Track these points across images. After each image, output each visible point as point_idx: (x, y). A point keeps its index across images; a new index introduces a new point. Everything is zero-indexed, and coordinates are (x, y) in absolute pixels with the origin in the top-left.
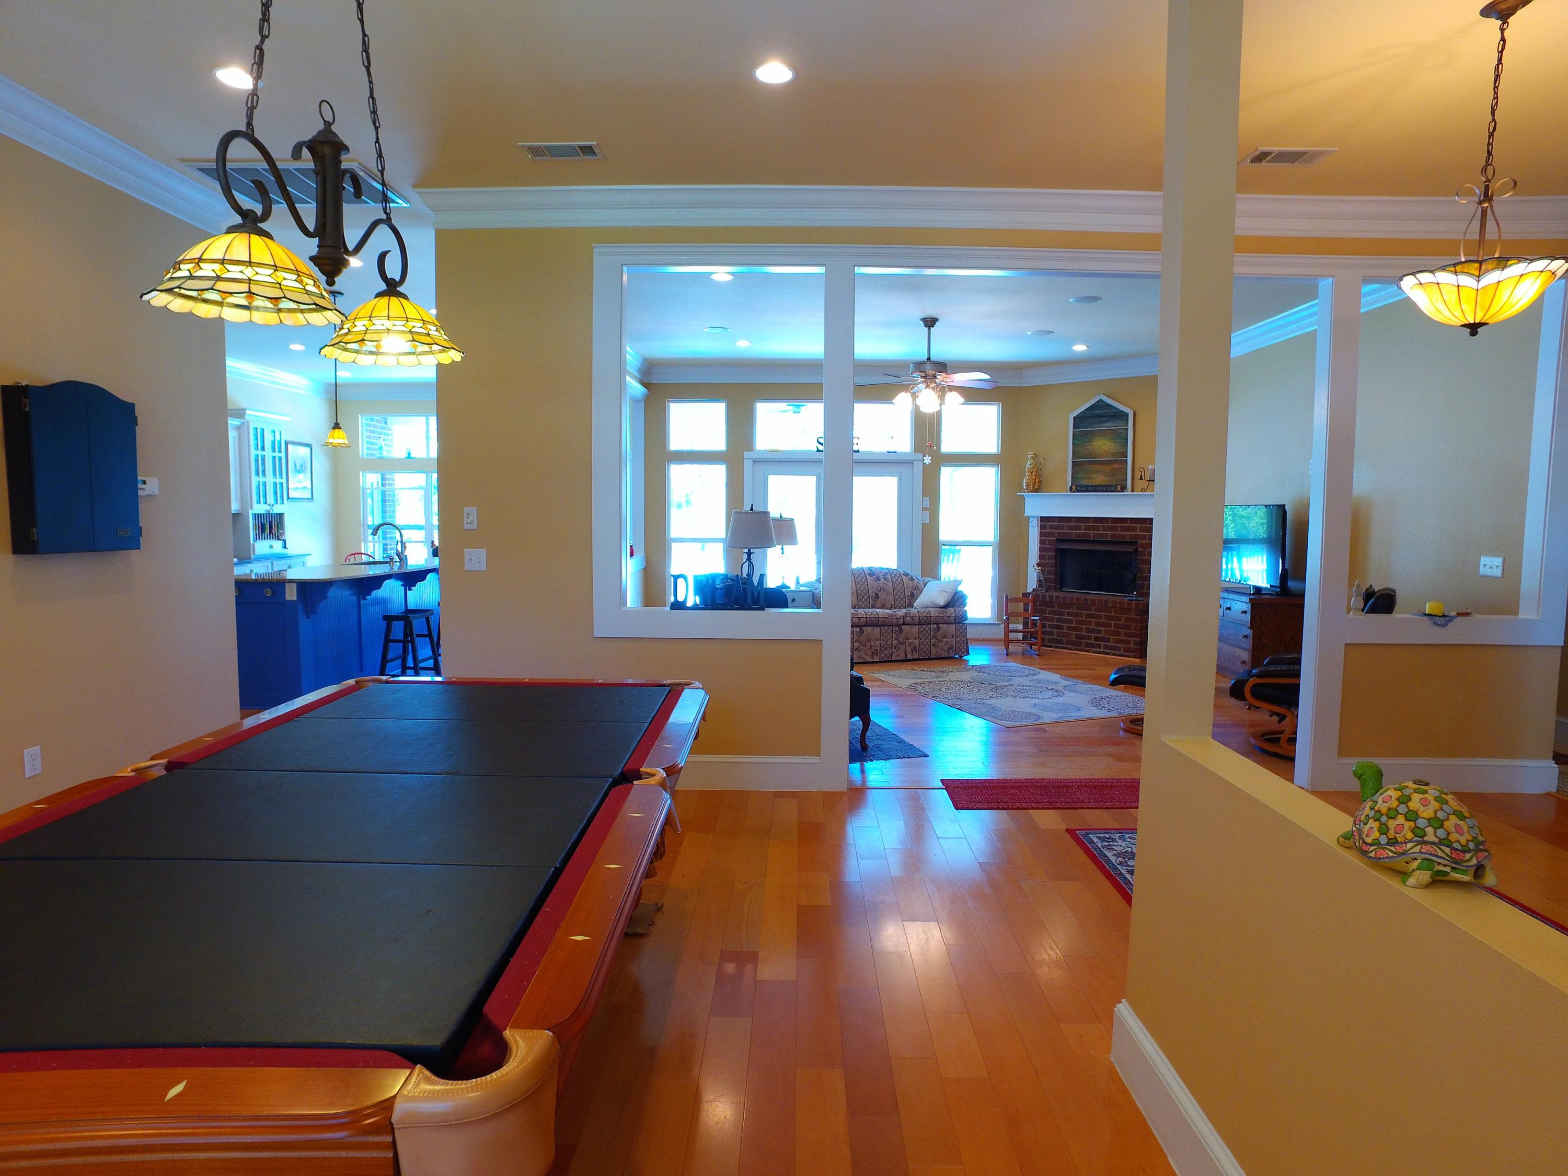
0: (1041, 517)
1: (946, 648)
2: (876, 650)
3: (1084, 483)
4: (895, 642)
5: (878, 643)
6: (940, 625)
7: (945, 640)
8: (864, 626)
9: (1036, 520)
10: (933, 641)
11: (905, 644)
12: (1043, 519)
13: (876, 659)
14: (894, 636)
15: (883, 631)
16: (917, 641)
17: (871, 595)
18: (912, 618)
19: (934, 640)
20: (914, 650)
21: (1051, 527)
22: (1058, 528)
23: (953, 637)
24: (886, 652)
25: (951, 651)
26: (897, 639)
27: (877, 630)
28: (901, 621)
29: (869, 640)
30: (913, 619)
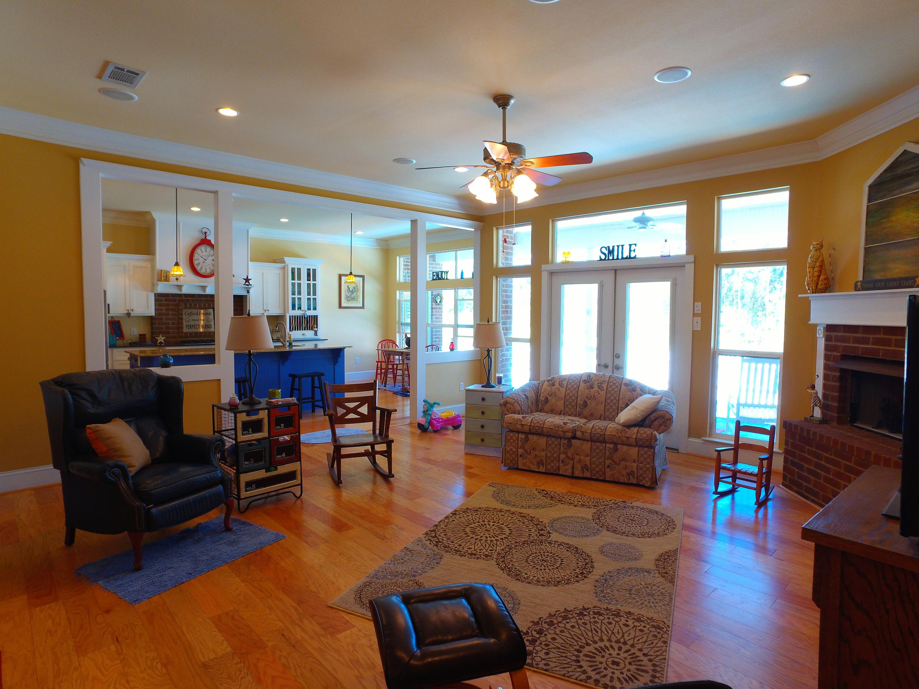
0: (827, 325)
1: (624, 473)
2: (542, 460)
3: (877, 276)
4: (562, 456)
5: (543, 454)
6: (619, 446)
7: (623, 463)
8: (531, 433)
9: (822, 329)
10: (608, 462)
11: (573, 459)
12: (830, 328)
13: (542, 469)
14: (562, 449)
15: (550, 442)
16: (588, 458)
17: (579, 402)
18: (583, 433)
19: (610, 461)
20: (585, 468)
21: (837, 339)
22: (844, 340)
23: (634, 462)
24: (552, 464)
25: (631, 477)
26: (566, 453)
27: (543, 441)
28: (569, 435)
29: (534, 449)
30: (583, 435)
